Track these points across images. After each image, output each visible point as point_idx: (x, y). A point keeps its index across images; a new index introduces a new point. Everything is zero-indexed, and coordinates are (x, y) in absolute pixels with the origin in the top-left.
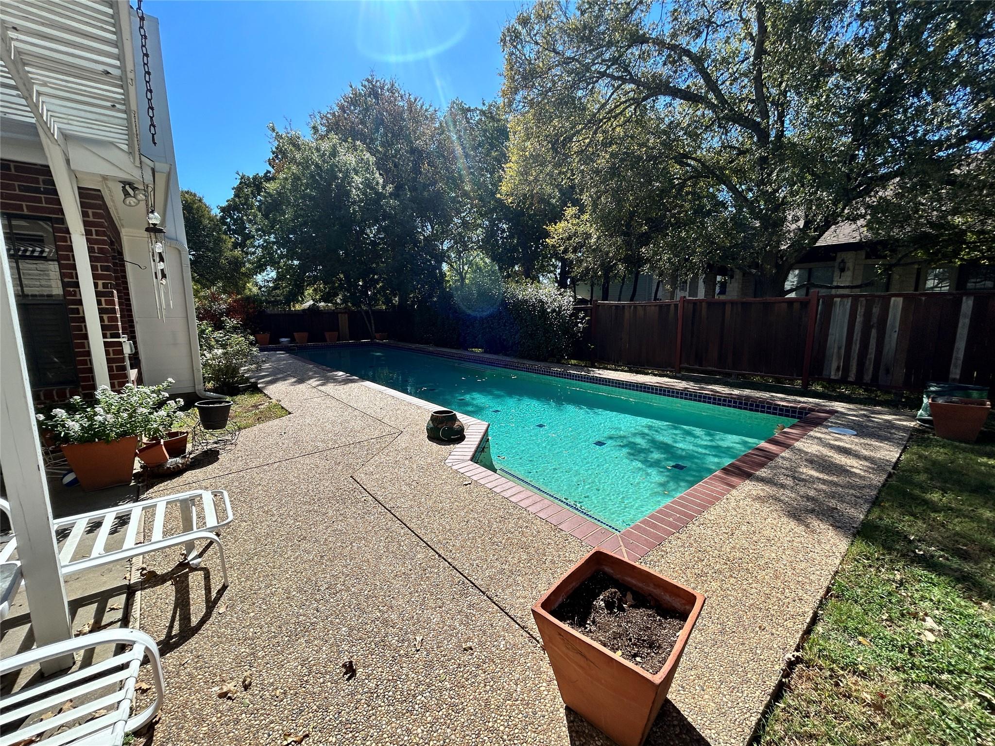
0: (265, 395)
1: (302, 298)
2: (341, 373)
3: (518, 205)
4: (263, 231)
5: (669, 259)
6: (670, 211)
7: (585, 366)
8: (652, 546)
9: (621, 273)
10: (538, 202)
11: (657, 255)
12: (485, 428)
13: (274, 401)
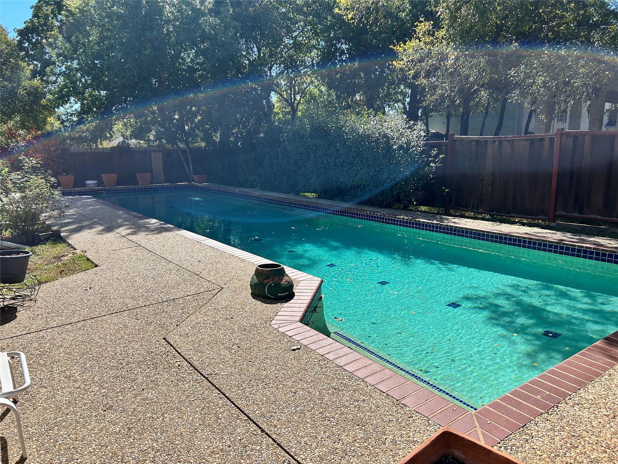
0: (69, 245)
1: (110, 134)
2: (154, 221)
3: (360, 21)
4: (65, 57)
5: (544, 83)
6: (547, 23)
7: (438, 213)
8: (515, 429)
9: (484, 101)
10: (385, 17)
11: (529, 77)
12: (317, 285)
13: (78, 252)
